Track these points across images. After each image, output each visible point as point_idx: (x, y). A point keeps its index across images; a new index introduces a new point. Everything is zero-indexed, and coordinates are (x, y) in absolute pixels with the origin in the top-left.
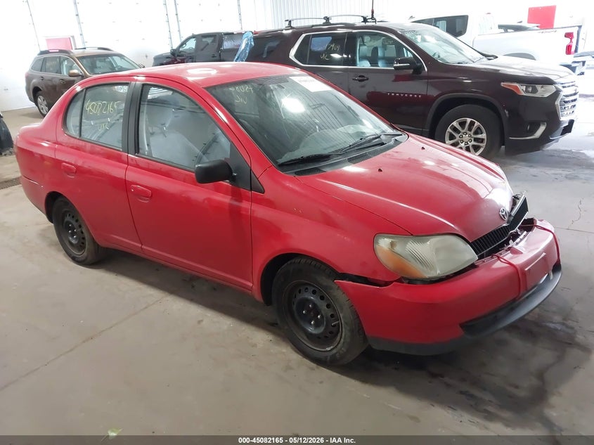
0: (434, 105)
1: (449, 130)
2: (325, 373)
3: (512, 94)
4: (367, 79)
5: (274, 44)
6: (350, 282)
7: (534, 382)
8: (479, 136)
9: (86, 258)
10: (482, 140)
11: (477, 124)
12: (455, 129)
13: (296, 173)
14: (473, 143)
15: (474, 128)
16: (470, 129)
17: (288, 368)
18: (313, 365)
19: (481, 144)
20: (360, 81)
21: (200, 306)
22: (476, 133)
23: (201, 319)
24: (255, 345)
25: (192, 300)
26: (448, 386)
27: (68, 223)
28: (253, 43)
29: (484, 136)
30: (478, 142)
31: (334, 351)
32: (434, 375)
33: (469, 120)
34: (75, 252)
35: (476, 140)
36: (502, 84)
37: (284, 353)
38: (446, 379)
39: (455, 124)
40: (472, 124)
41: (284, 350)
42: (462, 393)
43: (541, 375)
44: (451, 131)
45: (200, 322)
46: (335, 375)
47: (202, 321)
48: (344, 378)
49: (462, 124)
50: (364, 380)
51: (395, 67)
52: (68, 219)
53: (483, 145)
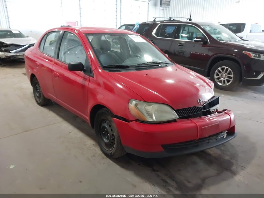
0: (210, 59)
1: (216, 71)
2: (108, 160)
3: (247, 57)
4: (183, 45)
5: (147, 28)
6: (118, 119)
7: (199, 181)
8: (230, 76)
9: (40, 102)
10: (231, 78)
11: (229, 69)
12: (219, 71)
13: (109, 71)
14: (227, 78)
15: (228, 72)
16: (226, 72)
17: (94, 156)
18: (105, 157)
19: (230, 79)
20: (180, 46)
21: (74, 127)
22: (229, 74)
23: (70, 132)
24: (86, 145)
25: (72, 124)
26: (158, 176)
27: (37, 87)
28: (139, 27)
29: (232, 76)
30: (229, 78)
31: (112, 151)
32: (154, 170)
33: (226, 67)
34: (38, 100)
35: (229, 77)
36: (244, 52)
37: (96, 150)
38: (159, 173)
39: (219, 69)
40: (227, 69)
41: (96, 149)
42: (162, 180)
43: (204, 180)
44: (217, 72)
45: (70, 133)
46: (112, 162)
47: (71, 132)
48: (115, 164)
49: (223, 69)
50: (122, 167)
51: (194, 40)
52: (37, 86)
53: (231, 80)
